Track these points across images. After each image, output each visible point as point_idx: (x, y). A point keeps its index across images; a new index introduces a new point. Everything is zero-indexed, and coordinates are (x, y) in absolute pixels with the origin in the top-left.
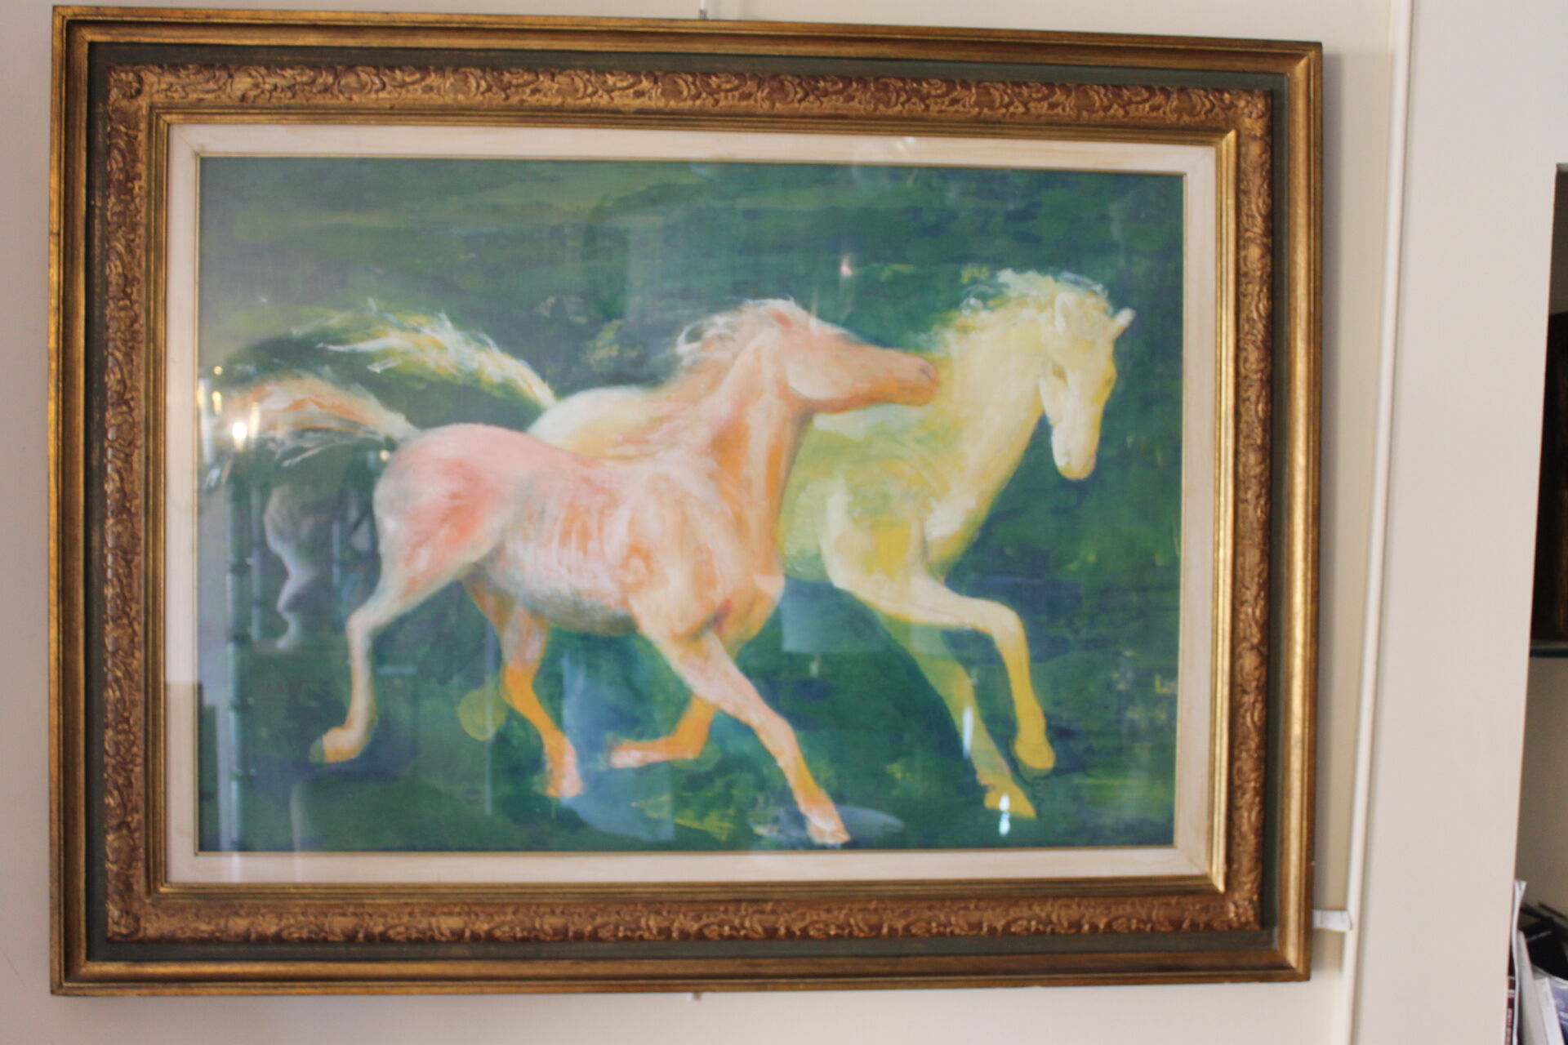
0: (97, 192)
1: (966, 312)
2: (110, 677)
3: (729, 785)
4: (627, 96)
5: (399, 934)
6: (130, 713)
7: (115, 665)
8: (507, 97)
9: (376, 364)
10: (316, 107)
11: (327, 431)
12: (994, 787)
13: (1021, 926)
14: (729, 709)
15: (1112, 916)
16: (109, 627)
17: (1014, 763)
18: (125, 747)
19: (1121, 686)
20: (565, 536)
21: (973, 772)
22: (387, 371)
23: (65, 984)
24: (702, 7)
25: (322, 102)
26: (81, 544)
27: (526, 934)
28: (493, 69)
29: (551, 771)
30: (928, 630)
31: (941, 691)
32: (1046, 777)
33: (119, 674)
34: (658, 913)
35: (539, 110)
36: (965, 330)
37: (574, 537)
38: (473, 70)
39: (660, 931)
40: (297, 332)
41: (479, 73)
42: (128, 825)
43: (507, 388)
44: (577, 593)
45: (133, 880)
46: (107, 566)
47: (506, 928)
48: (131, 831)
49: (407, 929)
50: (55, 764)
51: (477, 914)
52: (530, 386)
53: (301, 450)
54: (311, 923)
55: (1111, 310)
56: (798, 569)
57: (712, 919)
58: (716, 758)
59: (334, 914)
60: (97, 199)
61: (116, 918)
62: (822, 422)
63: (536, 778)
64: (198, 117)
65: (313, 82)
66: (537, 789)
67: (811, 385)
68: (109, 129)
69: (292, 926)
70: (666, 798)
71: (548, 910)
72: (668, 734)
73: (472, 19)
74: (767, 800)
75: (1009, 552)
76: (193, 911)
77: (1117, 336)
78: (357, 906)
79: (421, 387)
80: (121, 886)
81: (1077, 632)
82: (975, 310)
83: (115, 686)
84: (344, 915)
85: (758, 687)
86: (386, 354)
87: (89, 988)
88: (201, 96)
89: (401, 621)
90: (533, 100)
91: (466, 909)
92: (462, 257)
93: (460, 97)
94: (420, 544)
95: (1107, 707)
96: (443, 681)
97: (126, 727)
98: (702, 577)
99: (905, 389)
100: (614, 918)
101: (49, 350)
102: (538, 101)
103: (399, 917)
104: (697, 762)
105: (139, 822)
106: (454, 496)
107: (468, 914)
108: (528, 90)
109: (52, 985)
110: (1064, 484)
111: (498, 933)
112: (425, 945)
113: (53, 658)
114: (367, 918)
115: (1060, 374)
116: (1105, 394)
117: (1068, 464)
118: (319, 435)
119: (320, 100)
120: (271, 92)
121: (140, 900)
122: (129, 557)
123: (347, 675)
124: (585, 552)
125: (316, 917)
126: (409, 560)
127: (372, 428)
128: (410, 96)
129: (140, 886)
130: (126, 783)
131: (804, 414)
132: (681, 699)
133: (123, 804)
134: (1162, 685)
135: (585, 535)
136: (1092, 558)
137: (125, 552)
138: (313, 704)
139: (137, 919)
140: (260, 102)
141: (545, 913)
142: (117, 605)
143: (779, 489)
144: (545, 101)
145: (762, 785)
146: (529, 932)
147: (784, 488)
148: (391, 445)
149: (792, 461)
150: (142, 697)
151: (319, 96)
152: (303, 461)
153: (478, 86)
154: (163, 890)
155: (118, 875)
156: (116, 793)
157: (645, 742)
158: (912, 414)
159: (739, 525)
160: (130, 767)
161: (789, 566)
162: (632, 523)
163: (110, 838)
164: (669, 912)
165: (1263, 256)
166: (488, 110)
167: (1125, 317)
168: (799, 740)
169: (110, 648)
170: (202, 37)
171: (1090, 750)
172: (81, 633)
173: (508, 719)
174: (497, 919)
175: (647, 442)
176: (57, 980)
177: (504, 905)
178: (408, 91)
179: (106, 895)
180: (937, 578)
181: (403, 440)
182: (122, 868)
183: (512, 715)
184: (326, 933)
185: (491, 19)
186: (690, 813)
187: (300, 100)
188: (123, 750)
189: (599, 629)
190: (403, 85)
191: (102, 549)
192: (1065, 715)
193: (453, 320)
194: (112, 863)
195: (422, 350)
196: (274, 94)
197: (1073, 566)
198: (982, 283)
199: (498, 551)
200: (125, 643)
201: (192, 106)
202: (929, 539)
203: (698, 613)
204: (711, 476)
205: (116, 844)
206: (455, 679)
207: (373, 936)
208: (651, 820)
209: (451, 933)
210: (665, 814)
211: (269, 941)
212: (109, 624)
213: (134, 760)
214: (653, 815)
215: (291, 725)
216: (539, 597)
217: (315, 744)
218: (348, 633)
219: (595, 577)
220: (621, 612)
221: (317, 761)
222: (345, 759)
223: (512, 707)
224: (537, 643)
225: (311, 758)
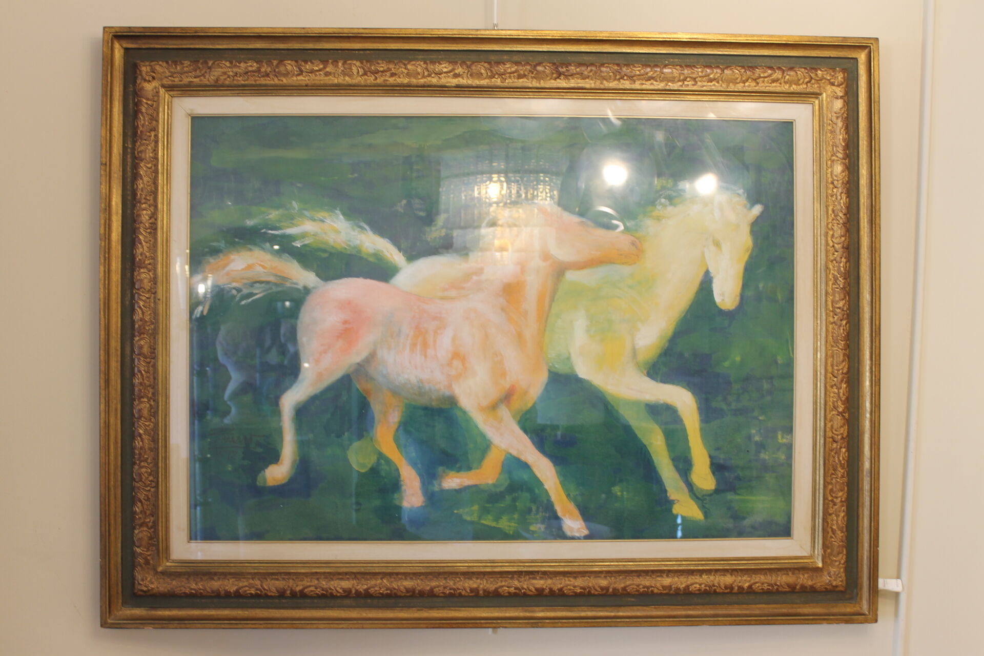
0: (129, 139)
1: (659, 207)
2: (136, 434)
3: (514, 500)
4: (449, 77)
5: (312, 591)
6: (149, 455)
7: (139, 426)
8: (376, 78)
9: (297, 242)
10: (261, 85)
11: (268, 282)
12: (678, 501)
13: (695, 587)
14: (514, 453)
15: (752, 581)
16: (136, 403)
17: (690, 486)
19: (757, 438)
20: (414, 345)
21: (666, 491)
22: (305, 245)
23: (109, 622)
24: (495, 22)
25: (264, 82)
26: (119, 353)
27: (389, 592)
28: (367, 61)
29: (405, 490)
30: (636, 404)
31: (645, 442)
32: (711, 495)
33: (142, 432)
34: (470, 579)
35: (396, 86)
36: (658, 219)
37: (419, 347)
38: (354, 62)
39: (472, 590)
40: (250, 223)
41: (358, 64)
42: (147, 524)
43: (378, 256)
44: (421, 381)
45: (150, 558)
46: (135, 366)
47: (377, 588)
48: (149, 528)
49: (316, 588)
51: (359, 580)
52: (391, 254)
53: (251, 295)
54: (258, 585)
55: (749, 205)
56: (556, 366)
57: (503, 583)
58: (507, 483)
59: (272, 579)
60: (129, 143)
61: (139, 581)
62: (570, 276)
63: (396, 496)
64: (189, 92)
65: (259, 70)
66: (397, 502)
67: (563, 254)
68: (136, 100)
69: (246, 586)
70: (476, 507)
72: (477, 468)
73: (356, 31)
74: (538, 508)
75: (686, 355)
76: (186, 576)
77: (753, 221)
78: (284, 574)
79: (325, 255)
80: (143, 562)
81: (729, 405)
82: (664, 206)
83: (139, 439)
84: (277, 579)
85: (530, 438)
86: (304, 235)
87: (124, 623)
88: (191, 80)
89: (313, 399)
90: (391, 80)
91: (353, 576)
92: (350, 176)
93: (347, 78)
94: (325, 352)
95: (748, 451)
96: (339, 436)
97: (146, 464)
98: (498, 371)
99: (621, 255)
100: (442, 583)
101: (100, 234)
102: (395, 80)
103: (311, 581)
104: (494, 485)
105: (154, 522)
106: (345, 322)
107: (354, 579)
108: (388, 74)
109: (101, 622)
110: (721, 312)
111: (372, 591)
112: (327, 599)
114: (292, 582)
115: (717, 245)
116: (746, 257)
117: (723, 300)
118: (263, 285)
119: (263, 81)
120: (233, 77)
121: (154, 570)
122: (148, 360)
123: (280, 432)
124: (426, 356)
125: (260, 581)
126: (317, 361)
127: (295, 281)
128: (317, 78)
130: (146, 498)
131: (560, 271)
132: (486, 446)
133: (144, 512)
134: (783, 437)
135: (425, 346)
136: (738, 359)
137: (146, 358)
138: (259, 450)
140: (227, 82)
141: (401, 579)
142: (141, 390)
143: (545, 317)
144: (399, 81)
145: (534, 500)
146: (391, 591)
147: (548, 316)
148: (307, 291)
149: (552, 300)
151: (262, 79)
152: (252, 300)
153: (358, 72)
154: (167, 563)
155: (141, 555)
156: (140, 504)
157: (462, 474)
158: (626, 270)
159: (520, 337)
160: (149, 488)
161: (551, 364)
162: (454, 339)
163: (137, 531)
164: (477, 579)
165: (843, 171)
166: (365, 86)
167: (757, 209)
168: (557, 472)
169: (136, 415)
170: (191, 44)
171: (738, 478)
172: (119, 407)
173: (378, 460)
174: (371, 583)
175: (463, 288)
176: (104, 619)
177: (375, 574)
178: (316, 75)
179: (135, 567)
180: (642, 372)
181: (314, 288)
182: (143, 551)
183: (381, 456)
184: (267, 591)
185: (367, 31)
186: (490, 517)
187: (251, 81)
188: (144, 477)
189: (434, 404)
190: (312, 72)
191: (132, 356)
192: (722, 456)
193: (344, 214)
194: (137, 547)
195: (325, 233)
196: (236, 78)
197: (727, 364)
198: (668, 189)
199: (372, 356)
200: (146, 412)
201: (185, 86)
202: (637, 347)
203: (494, 394)
204: (503, 309)
205: (140, 536)
206: (346, 434)
207: (296, 592)
208: (466, 521)
209: (343, 591)
210: (475, 518)
211: (233, 595)
212: (135, 400)
213: (151, 484)
214: (468, 518)
215: (246, 463)
216: (397, 384)
217: (260, 475)
218: (281, 406)
219: (432, 372)
220: (447, 393)
221: (262, 485)
222: (279, 483)
223: (381, 451)
224: (396, 412)
225: (258, 483)
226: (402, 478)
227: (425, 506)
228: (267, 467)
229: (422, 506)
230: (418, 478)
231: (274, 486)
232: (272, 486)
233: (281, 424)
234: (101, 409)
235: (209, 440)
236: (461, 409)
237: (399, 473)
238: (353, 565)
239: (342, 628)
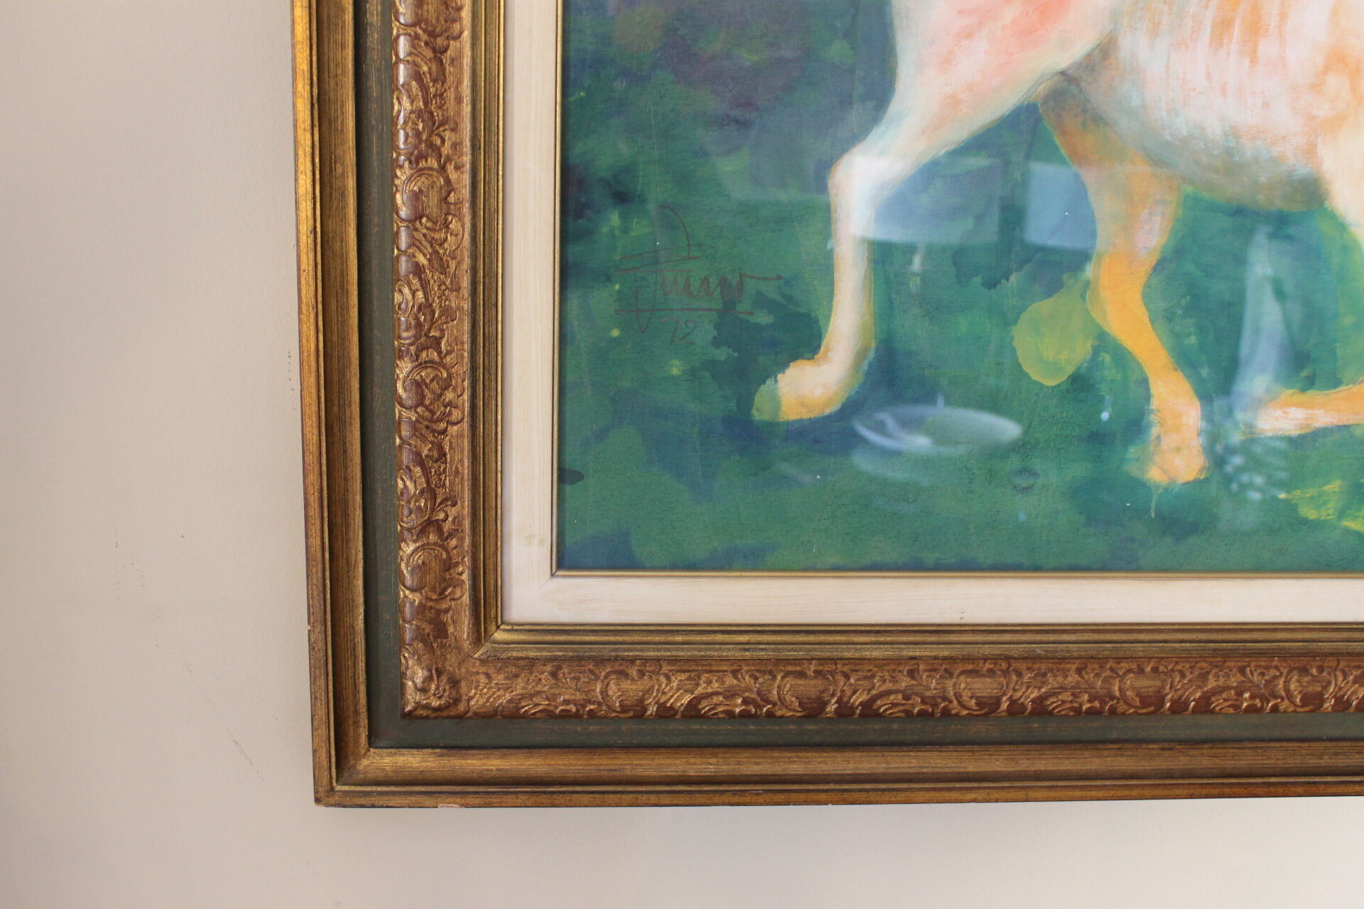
2: (404, 265)
5: (894, 705)
6: (442, 331)
7: (413, 243)
16: (402, 175)
18: (433, 392)
20: (1223, 26)
23: (338, 788)
26: (349, 17)
27: (1097, 704)
29: (1159, 437)
33: (422, 260)
34: (1304, 671)
37: (1237, 31)
39: (1306, 699)
42: (438, 526)
44: (1234, 132)
45: (447, 618)
46: (398, 60)
47: (1066, 696)
48: (444, 538)
49: (907, 698)
50: (312, 422)
51: (1019, 674)
54: (749, 689)
59: (787, 674)
61: (419, 681)
63: (1132, 451)
66: (1132, 469)
69: (717, 694)
70: (1334, 486)
71: (1134, 666)
76: (549, 668)
78: (822, 660)
80: (428, 628)
83: (415, 282)
84: (801, 675)
87: (381, 794)
91: (1004, 665)
94: (969, 35)
96: (992, 284)
97: (435, 356)
100: (1234, 681)
103: (894, 680)
105: (458, 520)
107: (1006, 673)
109: (316, 792)
111: (1051, 703)
112: (935, 723)
113: (305, 228)
114: (842, 681)
121: (459, 649)
122: (440, 41)
123: (826, 268)
124: (1254, 60)
125: (756, 679)
126: (947, 61)
129: (463, 628)
130: (436, 454)
133: (430, 492)
135: (1255, 29)
137: (432, 34)
138: (764, 318)
139: (455, 683)
141: (1130, 671)
142: (418, 134)
146: (1103, 703)
150: (466, 306)
154: (498, 636)
155: (421, 610)
156: (417, 470)
157: (1313, 394)
160: (442, 425)
163: (408, 548)
164: (1321, 669)
169: (404, 213)
172: (351, 184)
173: (1096, 351)
174: (1053, 682)
176: (325, 781)
177: (1064, 659)
179: (401, 643)
182: (431, 600)
183: (1103, 342)
184: (774, 704)
188: (429, 395)
189: (1261, 197)
191: (387, 27)
194: (412, 590)
199: (1105, 52)
200: (432, 201)
205: (418, 559)
206: (1013, 278)
207: (852, 709)
208: (1305, 522)
209: (977, 704)
210: (1328, 512)
211: (678, 716)
212: (401, 167)
213: (450, 414)
214: (1311, 514)
215: (722, 354)
216: (1168, 138)
217: (763, 388)
218: (832, 192)
219: (1266, 105)
220: (1302, 170)
221: (766, 417)
222: (815, 414)
223: (1106, 329)
224: (1157, 220)
225: (755, 414)
226: (1154, 404)
227: (1207, 480)
228: (783, 366)
229: (1195, 481)
230: (1197, 404)
231: (801, 421)
232: (794, 421)
233: (829, 247)
234: (302, 191)
235: (617, 287)
236: (1332, 217)
237: (1148, 389)
238: (1007, 637)
239: (975, 801)
